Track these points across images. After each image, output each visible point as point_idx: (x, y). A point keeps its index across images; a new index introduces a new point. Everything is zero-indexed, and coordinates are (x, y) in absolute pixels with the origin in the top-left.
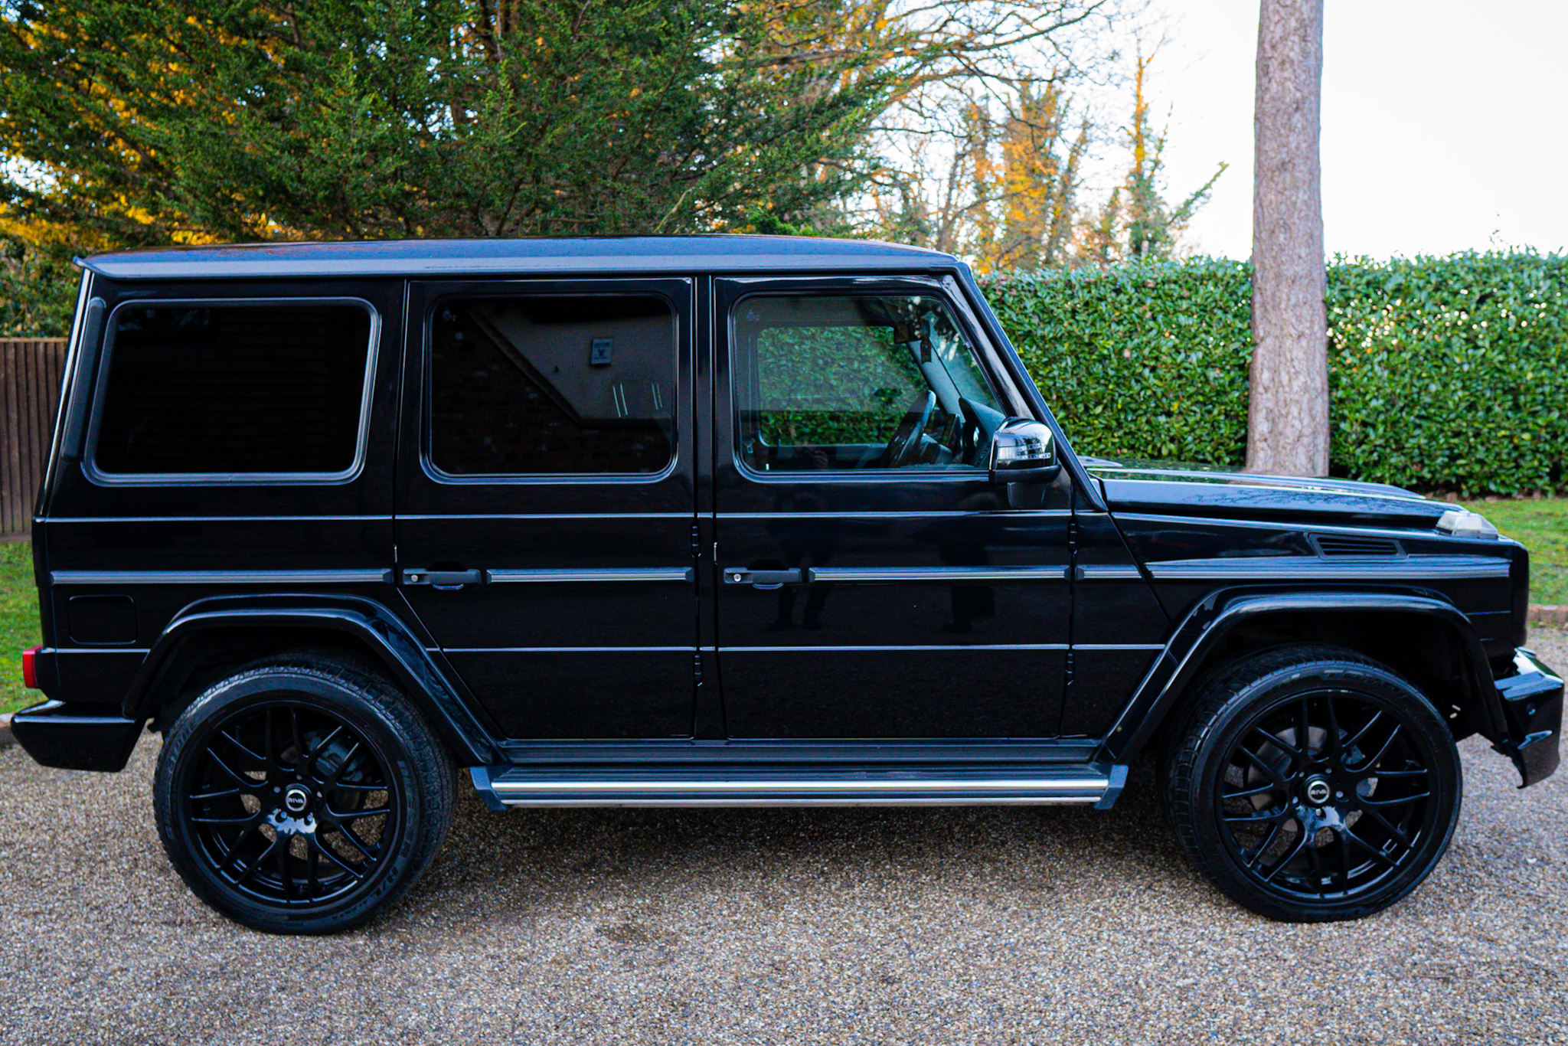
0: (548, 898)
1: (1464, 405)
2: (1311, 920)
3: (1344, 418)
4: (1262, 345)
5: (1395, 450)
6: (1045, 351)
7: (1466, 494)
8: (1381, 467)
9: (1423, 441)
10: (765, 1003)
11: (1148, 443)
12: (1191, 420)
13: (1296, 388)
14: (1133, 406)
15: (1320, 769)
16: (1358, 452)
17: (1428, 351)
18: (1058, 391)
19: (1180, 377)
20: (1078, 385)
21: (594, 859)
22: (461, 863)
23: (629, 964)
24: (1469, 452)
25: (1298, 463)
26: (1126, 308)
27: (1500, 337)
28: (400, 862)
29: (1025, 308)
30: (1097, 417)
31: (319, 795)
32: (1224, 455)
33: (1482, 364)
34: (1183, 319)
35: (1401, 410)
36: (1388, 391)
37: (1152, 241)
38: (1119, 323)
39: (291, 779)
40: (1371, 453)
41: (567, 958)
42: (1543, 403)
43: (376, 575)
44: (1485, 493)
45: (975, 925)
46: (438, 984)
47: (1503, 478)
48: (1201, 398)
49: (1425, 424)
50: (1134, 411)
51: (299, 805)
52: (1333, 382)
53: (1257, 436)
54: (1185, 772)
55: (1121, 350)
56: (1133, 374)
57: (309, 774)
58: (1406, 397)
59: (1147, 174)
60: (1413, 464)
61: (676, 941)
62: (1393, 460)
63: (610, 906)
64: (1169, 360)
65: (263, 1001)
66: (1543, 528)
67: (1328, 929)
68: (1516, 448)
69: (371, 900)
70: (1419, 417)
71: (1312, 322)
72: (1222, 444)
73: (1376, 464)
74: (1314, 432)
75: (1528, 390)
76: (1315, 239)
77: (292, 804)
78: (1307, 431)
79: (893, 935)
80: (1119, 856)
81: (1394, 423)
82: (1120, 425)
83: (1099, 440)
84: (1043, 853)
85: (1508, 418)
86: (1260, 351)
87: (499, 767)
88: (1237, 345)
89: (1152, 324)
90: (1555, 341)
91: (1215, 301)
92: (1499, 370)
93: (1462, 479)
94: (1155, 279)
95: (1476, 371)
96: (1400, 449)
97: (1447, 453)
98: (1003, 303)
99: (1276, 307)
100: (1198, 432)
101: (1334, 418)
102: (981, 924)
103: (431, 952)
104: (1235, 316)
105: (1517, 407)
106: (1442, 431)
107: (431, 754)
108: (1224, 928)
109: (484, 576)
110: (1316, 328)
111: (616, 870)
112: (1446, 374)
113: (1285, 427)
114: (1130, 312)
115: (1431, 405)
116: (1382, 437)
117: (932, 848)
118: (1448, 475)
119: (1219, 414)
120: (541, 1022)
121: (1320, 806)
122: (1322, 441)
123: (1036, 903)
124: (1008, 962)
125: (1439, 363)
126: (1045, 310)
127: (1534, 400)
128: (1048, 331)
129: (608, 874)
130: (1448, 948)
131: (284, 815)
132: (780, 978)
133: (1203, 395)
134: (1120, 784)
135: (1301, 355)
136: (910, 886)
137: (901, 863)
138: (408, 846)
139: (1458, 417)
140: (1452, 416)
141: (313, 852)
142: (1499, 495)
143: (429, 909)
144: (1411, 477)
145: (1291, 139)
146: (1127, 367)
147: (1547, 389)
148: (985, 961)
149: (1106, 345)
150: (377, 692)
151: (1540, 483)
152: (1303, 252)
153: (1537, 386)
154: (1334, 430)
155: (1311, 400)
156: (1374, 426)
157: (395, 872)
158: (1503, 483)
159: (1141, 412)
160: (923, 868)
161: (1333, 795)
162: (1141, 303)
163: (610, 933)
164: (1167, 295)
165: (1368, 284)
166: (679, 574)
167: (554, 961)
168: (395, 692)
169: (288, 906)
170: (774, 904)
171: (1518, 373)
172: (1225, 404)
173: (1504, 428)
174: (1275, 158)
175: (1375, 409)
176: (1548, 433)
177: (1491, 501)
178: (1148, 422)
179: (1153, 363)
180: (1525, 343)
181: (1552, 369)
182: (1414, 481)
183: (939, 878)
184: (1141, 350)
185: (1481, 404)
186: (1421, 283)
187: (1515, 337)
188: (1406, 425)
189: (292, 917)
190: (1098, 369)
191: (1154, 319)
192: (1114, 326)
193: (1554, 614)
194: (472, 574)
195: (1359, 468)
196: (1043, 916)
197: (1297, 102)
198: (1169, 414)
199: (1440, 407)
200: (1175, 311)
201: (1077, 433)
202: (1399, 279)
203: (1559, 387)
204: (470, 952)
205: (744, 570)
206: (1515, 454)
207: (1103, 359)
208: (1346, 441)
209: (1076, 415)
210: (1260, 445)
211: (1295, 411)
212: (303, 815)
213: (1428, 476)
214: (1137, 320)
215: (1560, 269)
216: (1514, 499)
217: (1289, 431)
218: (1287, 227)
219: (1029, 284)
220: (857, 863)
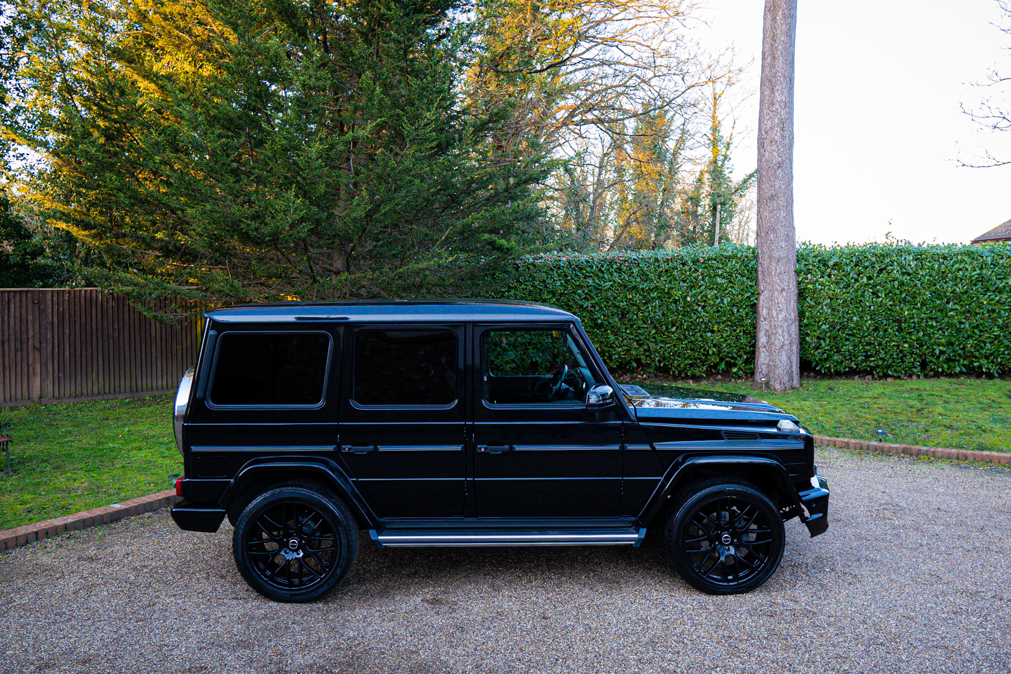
0: (398, 588)
1: (872, 328)
2: (724, 594)
3: (808, 335)
4: (763, 294)
5: (836, 352)
6: (644, 297)
7: (876, 376)
8: (829, 362)
9: (851, 348)
10: (495, 627)
11: (701, 347)
12: (725, 335)
13: (780, 319)
14: (693, 327)
15: (727, 530)
16: (816, 353)
17: (852, 299)
18: (651, 319)
19: (718, 311)
20: (663, 315)
21: (416, 572)
22: (356, 573)
23: (437, 613)
24: (876, 353)
25: (782, 360)
26: (688, 273)
27: (890, 292)
28: (339, 571)
29: (633, 273)
30: (673, 333)
31: (303, 542)
32: (743, 354)
33: (880, 306)
34: (719, 280)
35: (839, 331)
36: (831, 320)
37: (723, 204)
38: (684, 281)
39: (292, 536)
40: (824, 354)
41: (411, 611)
42: (914, 327)
43: (331, 448)
44: (886, 376)
45: (584, 597)
46: (358, 621)
47: (895, 368)
48: (730, 323)
49: (851, 338)
50: (693, 330)
51: (295, 546)
52: (801, 314)
53: (760, 345)
54: (670, 531)
55: (686, 297)
56: (692, 310)
57: (299, 533)
58: (841, 324)
59: (720, 163)
60: (846, 360)
61: (456, 605)
62: (835, 358)
63: (426, 591)
64: (712, 302)
65: (287, 628)
66: (910, 398)
67: (731, 598)
68: (901, 351)
69: (325, 588)
70: (847, 334)
71: (789, 282)
72: (742, 348)
73: (826, 360)
74: (791, 343)
75: (906, 320)
76: (790, 236)
77: (291, 546)
78: (787, 342)
79: (548, 601)
80: (650, 569)
81: (835, 338)
82: (686, 338)
83: (675, 345)
84: (617, 568)
85: (896, 336)
86: (762, 298)
87: (381, 530)
88: (749, 294)
89: (702, 282)
90: (920, 294)
91: (737, 270)
92: (890, 310)
93: (873, 368)
94: (704, 258)
95: (878, 310)
96: (838, 351)
97: (864, 354)
98: (621, 270)
99: (770, 274)
100: (729, 341)
101: (803, 334)
102: (586, 597)
103: (352, 609)
104: (748, 278)
105: (900, 330)
106: (861, 342)
107: (352, 523)
108: (687, 597)
109: (376, 448)
110: (791, 286)
111: (427, 576)
112: (862, 311)
113: (775, 340)
114: (690, 275)
115: (854, 328)
116: (828, 345)
117: (568, 566)
118: (865, 366)
119: (740, 332)
120: (404, 634)
121: (728, 545)
122: (795, 348)
123: (611, 588)
124: (595, 611)
125: (858, 305)
126: (644, 274)
127: (909, 326)
128: (645, 285)
129: (423, 578)
130: (778, 604)
131: (288, 551)
132: (500, 618)
133: (730, 321)
134: (643, 536)
135: (783, 301)
136: (557, 582)
137: (554, 572)
138: (342, 564)
139: (869, 335)
140: (866, 334)
141: (301, 567)
142: (893, 376)
143: (347, 592)
144: (845, 367)
145: (776, 183)
146: (688, 306)
147: (916, 320)
148: (586, 610)
149: (677, 294)
150: (330, 498)
151: (915, 370)
152: (783, 244)
153: (911, 318)
154: (802, 342)
155: (789, 325)
156: (824, 339)
157: (336, 575)
158: (895, 370)
159: (697, 330)
160: (563, 575)
161: (732, 540)
162: (696, 270)
163: (428, 601)
164: (710, 266)
165: (819, 261)
166: (458, 448)
167: (405, 612)
168: (336, 498)
169: (289, 590)
170: (498, 589)
171: (900, 311)
172: (743, 326)
173: (894, 341)
174: (768, 193)
175: (824, 330)
176: (917, 344)
177: (889, 380)
178: (701, 336)
179: (703, 304)
180: (904, 295)
181: (918, 309)
182: (847, 369)
183: (570, 578)
184: (697, 296)
185: (881, 328)
186: (848, 261)
187: (898, 292)
188: (841, 339)
189: (292, 595)
190: (673, 307)
191: (703, 279)
192: (681, 283)
193: (896, 449)
194: (371, 447)
195: (817, 362)
196: (613, 593)
197: (779, 163)
198: (713, 332)
199: (859, 329)
200: (715, 276)
201: (662, 342)
202: (835, 259)
203: (923, 319)
204: (369, 609)
205: (486, 446)
206: (900, 355)
207: (675, 302)
208: (809, 347)
209: (661, 332)
210: (762, 349)
211: (780, 331)
212: (296, 551)
213: (855, 367)
214: (694, 281)
215: (921, 255)
216: (903, 379)
217: (777, 342)
218: (774, 231)
219: (635, 259)
220: (534, 572)
